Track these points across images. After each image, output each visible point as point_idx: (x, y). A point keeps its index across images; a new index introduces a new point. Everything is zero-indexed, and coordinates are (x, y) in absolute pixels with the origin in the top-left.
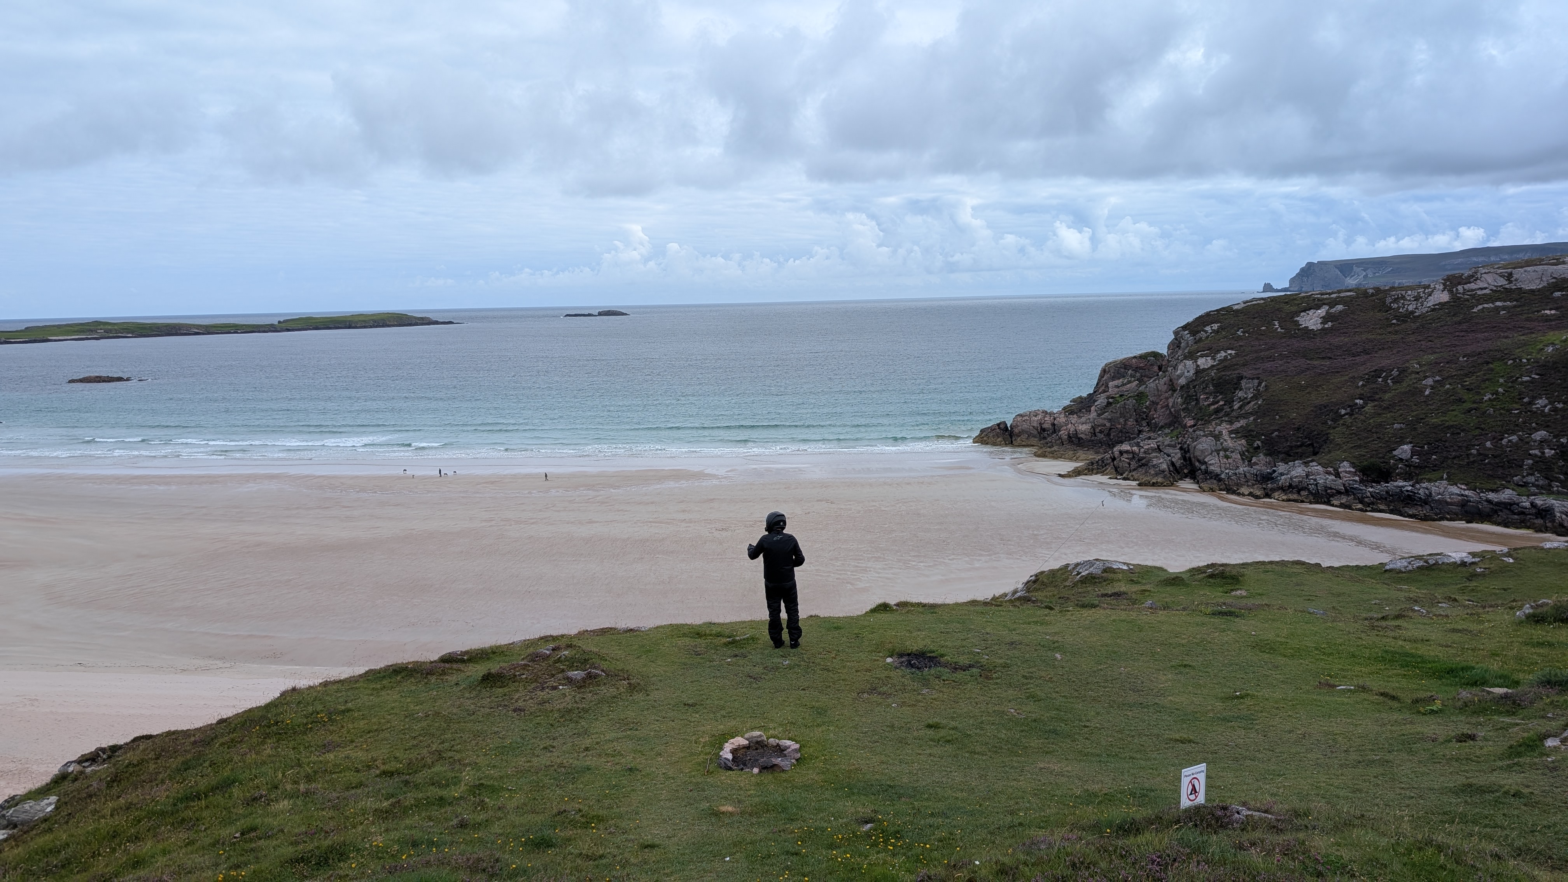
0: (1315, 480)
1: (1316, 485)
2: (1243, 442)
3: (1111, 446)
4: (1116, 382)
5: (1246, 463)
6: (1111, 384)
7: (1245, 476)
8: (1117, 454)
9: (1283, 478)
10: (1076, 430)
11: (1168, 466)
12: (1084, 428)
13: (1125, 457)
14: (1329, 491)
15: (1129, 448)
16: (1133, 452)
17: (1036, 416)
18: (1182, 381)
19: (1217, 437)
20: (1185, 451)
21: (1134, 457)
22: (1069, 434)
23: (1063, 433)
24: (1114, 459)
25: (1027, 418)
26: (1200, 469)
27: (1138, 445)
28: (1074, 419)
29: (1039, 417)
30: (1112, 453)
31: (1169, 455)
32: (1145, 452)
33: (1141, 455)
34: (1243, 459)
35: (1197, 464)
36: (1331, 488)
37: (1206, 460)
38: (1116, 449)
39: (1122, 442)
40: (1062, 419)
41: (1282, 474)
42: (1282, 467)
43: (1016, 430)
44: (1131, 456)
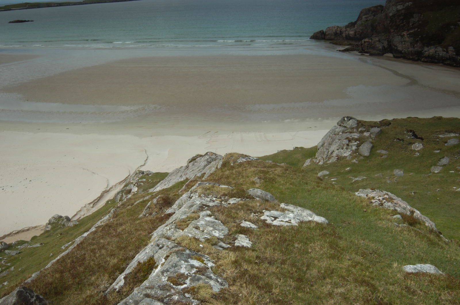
0: (439, 54)
1: (439, 56)
2: (412, 38)
3: (361, 40)
4: (365, 16)
5: (412, 46)
6: (363, 17)
7: (411, 51)
8: (363, 42)
9: (426, 53)
10: (349, 34)
11: (382, 47)
12: (352, 33)
13: (366, 44)
14: (443, 58)
15: (368, 40)
16: (369, 42)
17: (334, 28)
18: (391, 14)
19: (402, 36)
20: (389, 42)
21: (369, 44)
22: (346, 35)
23: (344, 35)
24: (362, 44)
25: (331, 29)
26: (394, 49)
27: (371, 39)
28: (348, 29)
29: (335, 29)
30: (362, 42)
31: (383, 43)
32: (374, 42)
33: (372, 43)
34: (411, 46)
35: (393, 47)
36: (444, 57)
37: (397, 45)
38: (363, 41)
39: (365, 38)
40: (344, 29)
41: (426, 51)
42: (426, 49)
43: (327, 34)
44: (368, 43)
